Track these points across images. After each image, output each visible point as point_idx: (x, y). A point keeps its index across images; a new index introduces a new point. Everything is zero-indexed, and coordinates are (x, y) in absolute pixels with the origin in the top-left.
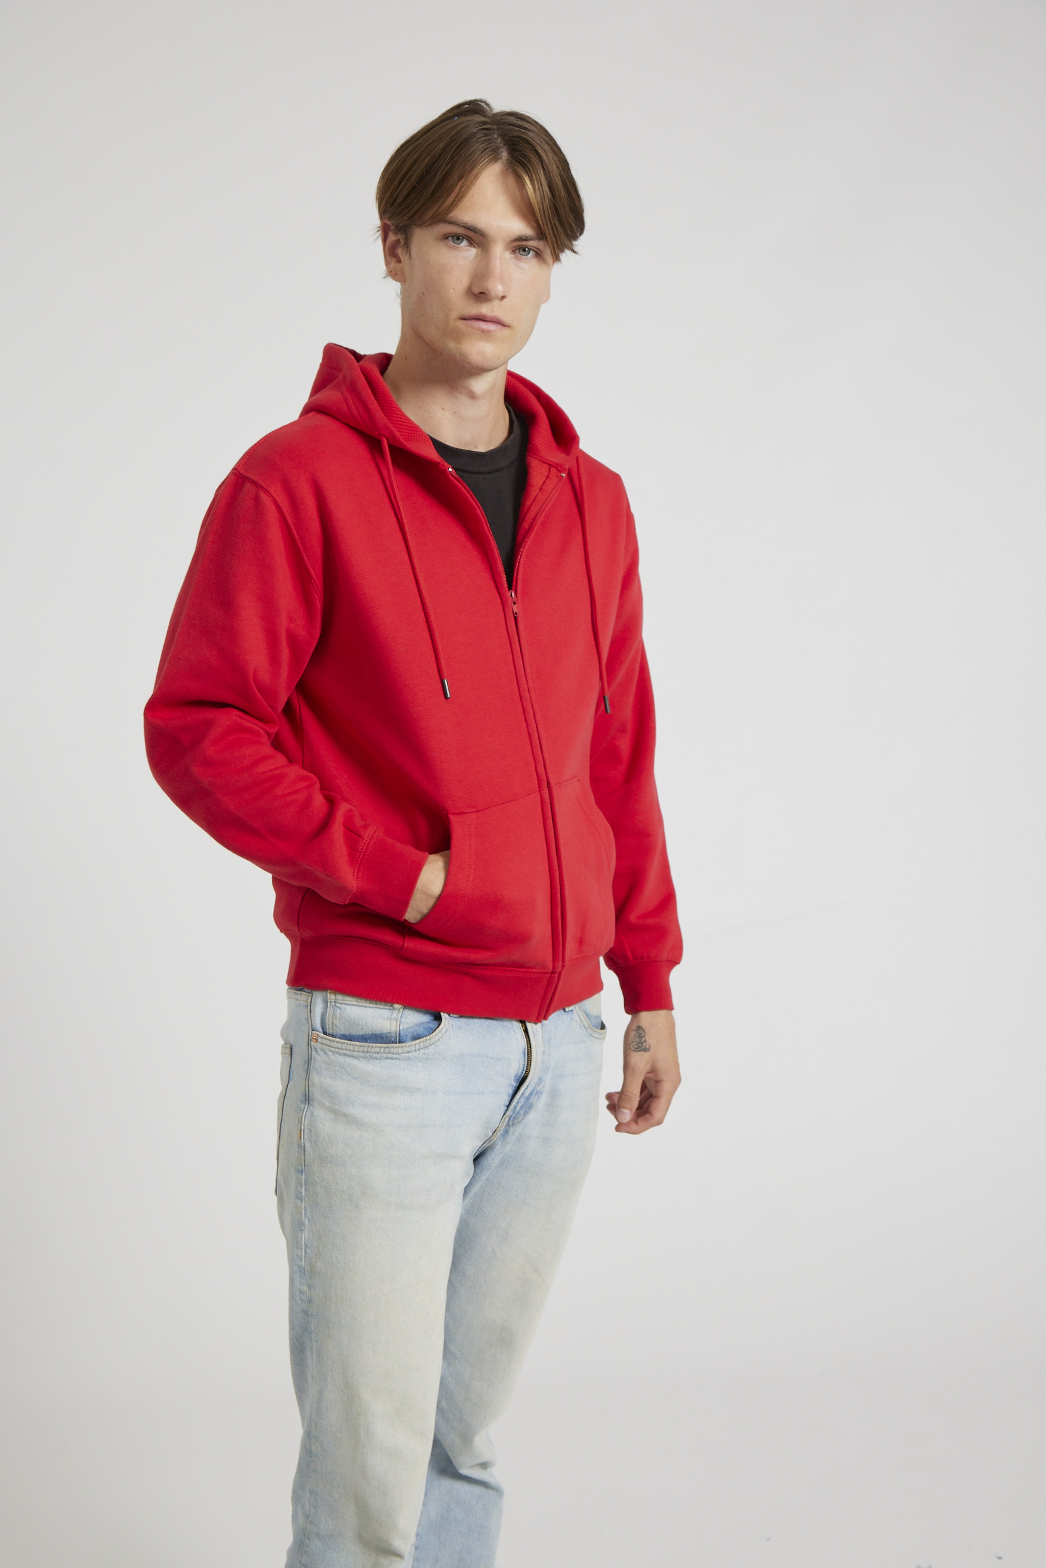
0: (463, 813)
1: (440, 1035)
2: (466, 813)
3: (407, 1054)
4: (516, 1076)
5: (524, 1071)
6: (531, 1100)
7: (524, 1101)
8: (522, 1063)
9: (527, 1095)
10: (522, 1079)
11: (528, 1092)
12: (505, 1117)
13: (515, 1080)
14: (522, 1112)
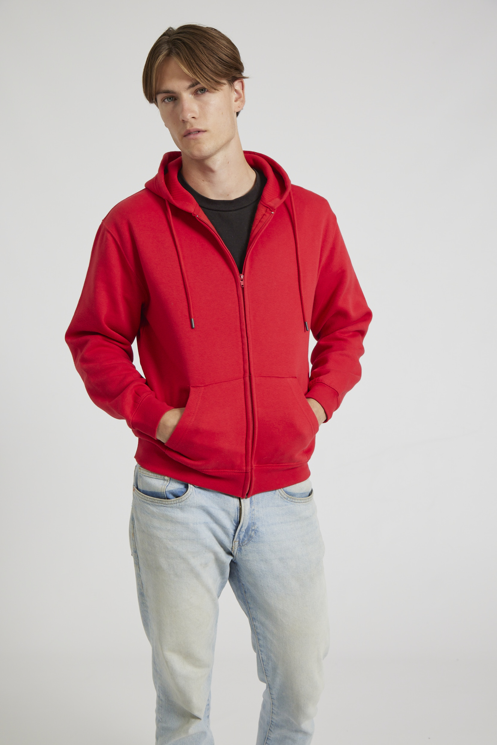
0: (197, 387)
1: (187, 497)
2: (199, 387)
3: (170, 505)
4: (235, 521)
5: (239, 519)
6: (250, 534)
7: (244, 534)
8: (237, 514)
9: (244, 531)
10: (238, 523)
11: (243, 529)
12: (234, 541)
13: (235, 523)
14: (246, 539)
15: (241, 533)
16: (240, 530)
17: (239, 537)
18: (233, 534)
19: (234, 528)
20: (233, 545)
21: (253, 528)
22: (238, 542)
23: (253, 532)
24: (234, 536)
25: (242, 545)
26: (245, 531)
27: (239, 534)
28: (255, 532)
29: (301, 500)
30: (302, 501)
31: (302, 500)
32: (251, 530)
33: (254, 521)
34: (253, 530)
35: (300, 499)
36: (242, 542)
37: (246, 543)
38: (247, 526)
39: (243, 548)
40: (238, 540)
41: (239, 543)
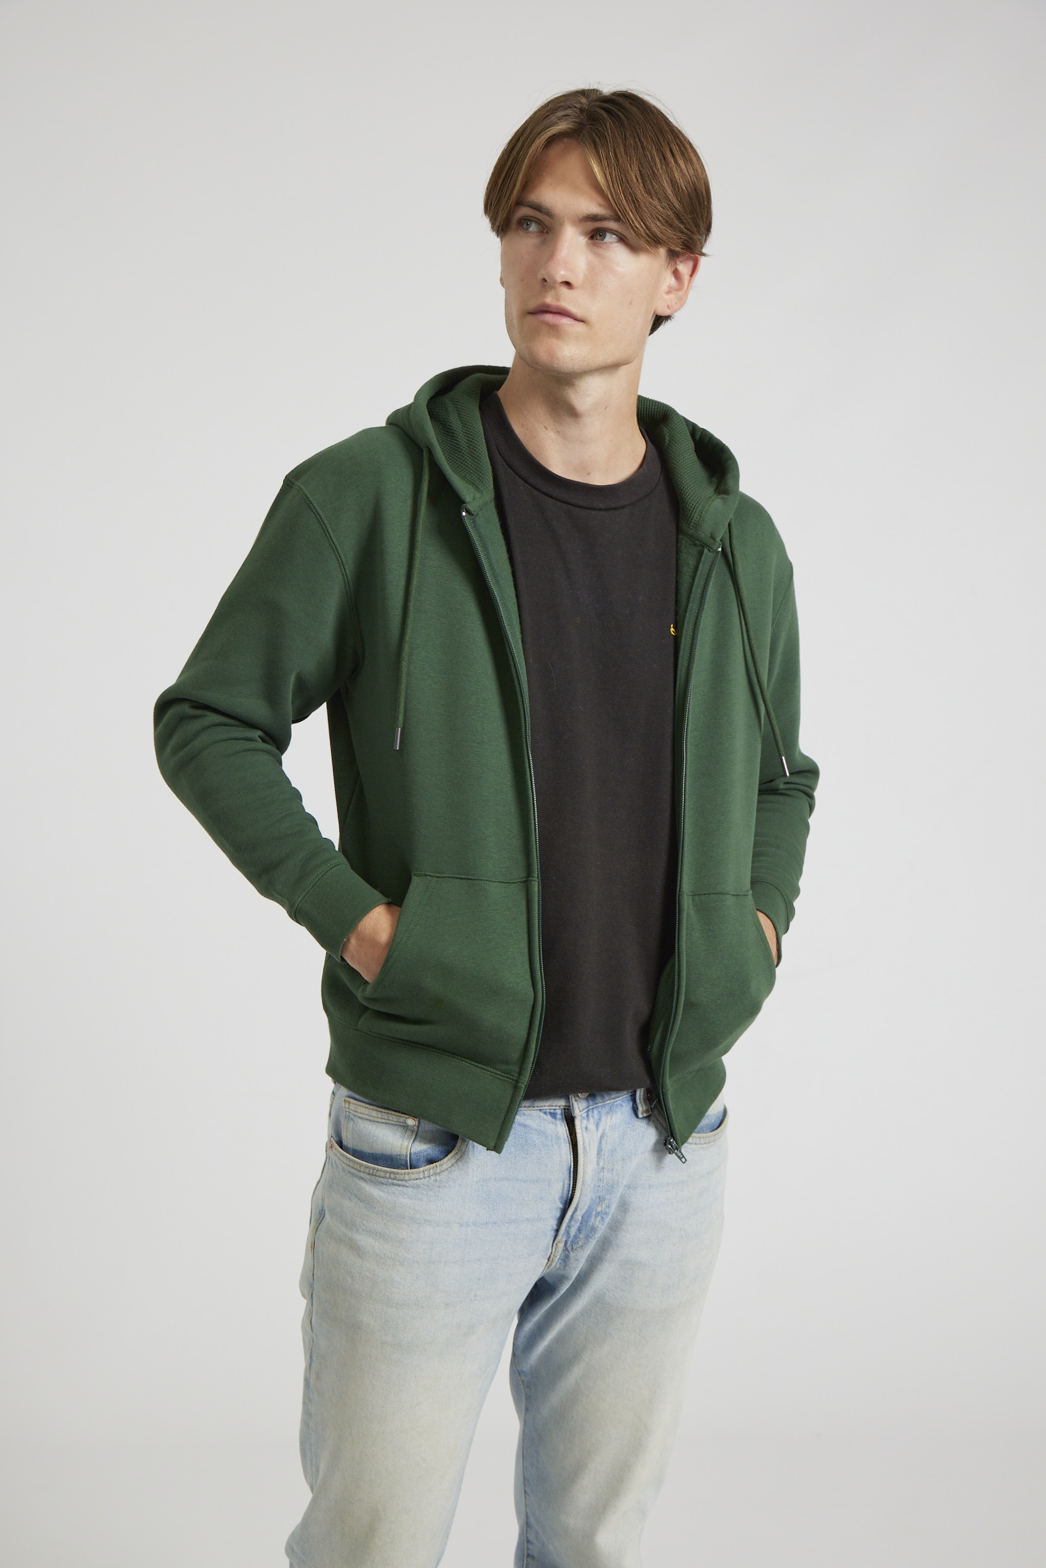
1: (455, 1159)
3: (415, 1181)
4: (561, 1198)
5: (570, 1192)
6: (591, 1224)
7: (578, 1224)
8: (567, 1182)
9: (580, 1218)
10: (568, 1203)
11: (579, 1216)
12: (556, 1242)
13: (561, 1202)
14: (581, 1236)
15: (573, 1222)
16: (572, 1217)
17: (568, 1233)
18: (555, 1227)
19: (558, 1214)
20: (554, 1250)
21: (599, 1209)
22: (563, 1244)
23: (599, 1218)
24: (557, 1231)
25: (573, 1249)
26: (582, 1217)
27: (569, 1226)
28: (603, 1218)
29: (700, 1138)
30: (702, 1141)
31: (702, 1139)
32: (594, 1213)
33: (600, 1194)
34: (599, 1213)
35: (699, 1135)
36: (572, 1242)
37: (581, 1243)
38: (586, 1207)
39: (572, 1254)
40: (564, 1239)
41: (565, 1245)
